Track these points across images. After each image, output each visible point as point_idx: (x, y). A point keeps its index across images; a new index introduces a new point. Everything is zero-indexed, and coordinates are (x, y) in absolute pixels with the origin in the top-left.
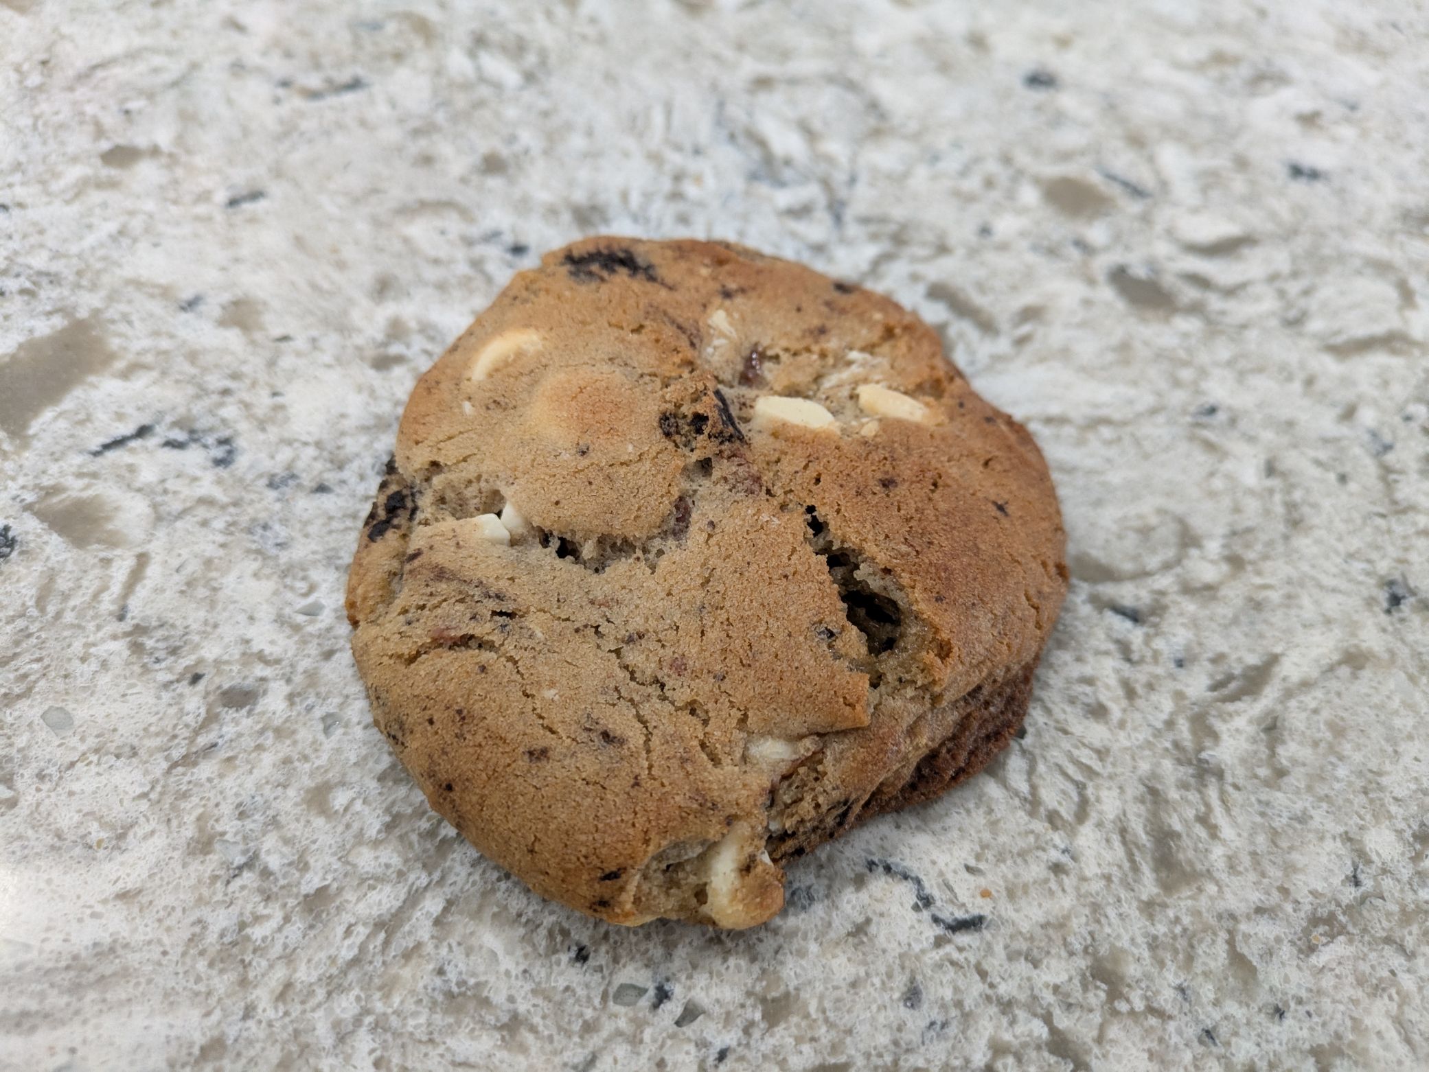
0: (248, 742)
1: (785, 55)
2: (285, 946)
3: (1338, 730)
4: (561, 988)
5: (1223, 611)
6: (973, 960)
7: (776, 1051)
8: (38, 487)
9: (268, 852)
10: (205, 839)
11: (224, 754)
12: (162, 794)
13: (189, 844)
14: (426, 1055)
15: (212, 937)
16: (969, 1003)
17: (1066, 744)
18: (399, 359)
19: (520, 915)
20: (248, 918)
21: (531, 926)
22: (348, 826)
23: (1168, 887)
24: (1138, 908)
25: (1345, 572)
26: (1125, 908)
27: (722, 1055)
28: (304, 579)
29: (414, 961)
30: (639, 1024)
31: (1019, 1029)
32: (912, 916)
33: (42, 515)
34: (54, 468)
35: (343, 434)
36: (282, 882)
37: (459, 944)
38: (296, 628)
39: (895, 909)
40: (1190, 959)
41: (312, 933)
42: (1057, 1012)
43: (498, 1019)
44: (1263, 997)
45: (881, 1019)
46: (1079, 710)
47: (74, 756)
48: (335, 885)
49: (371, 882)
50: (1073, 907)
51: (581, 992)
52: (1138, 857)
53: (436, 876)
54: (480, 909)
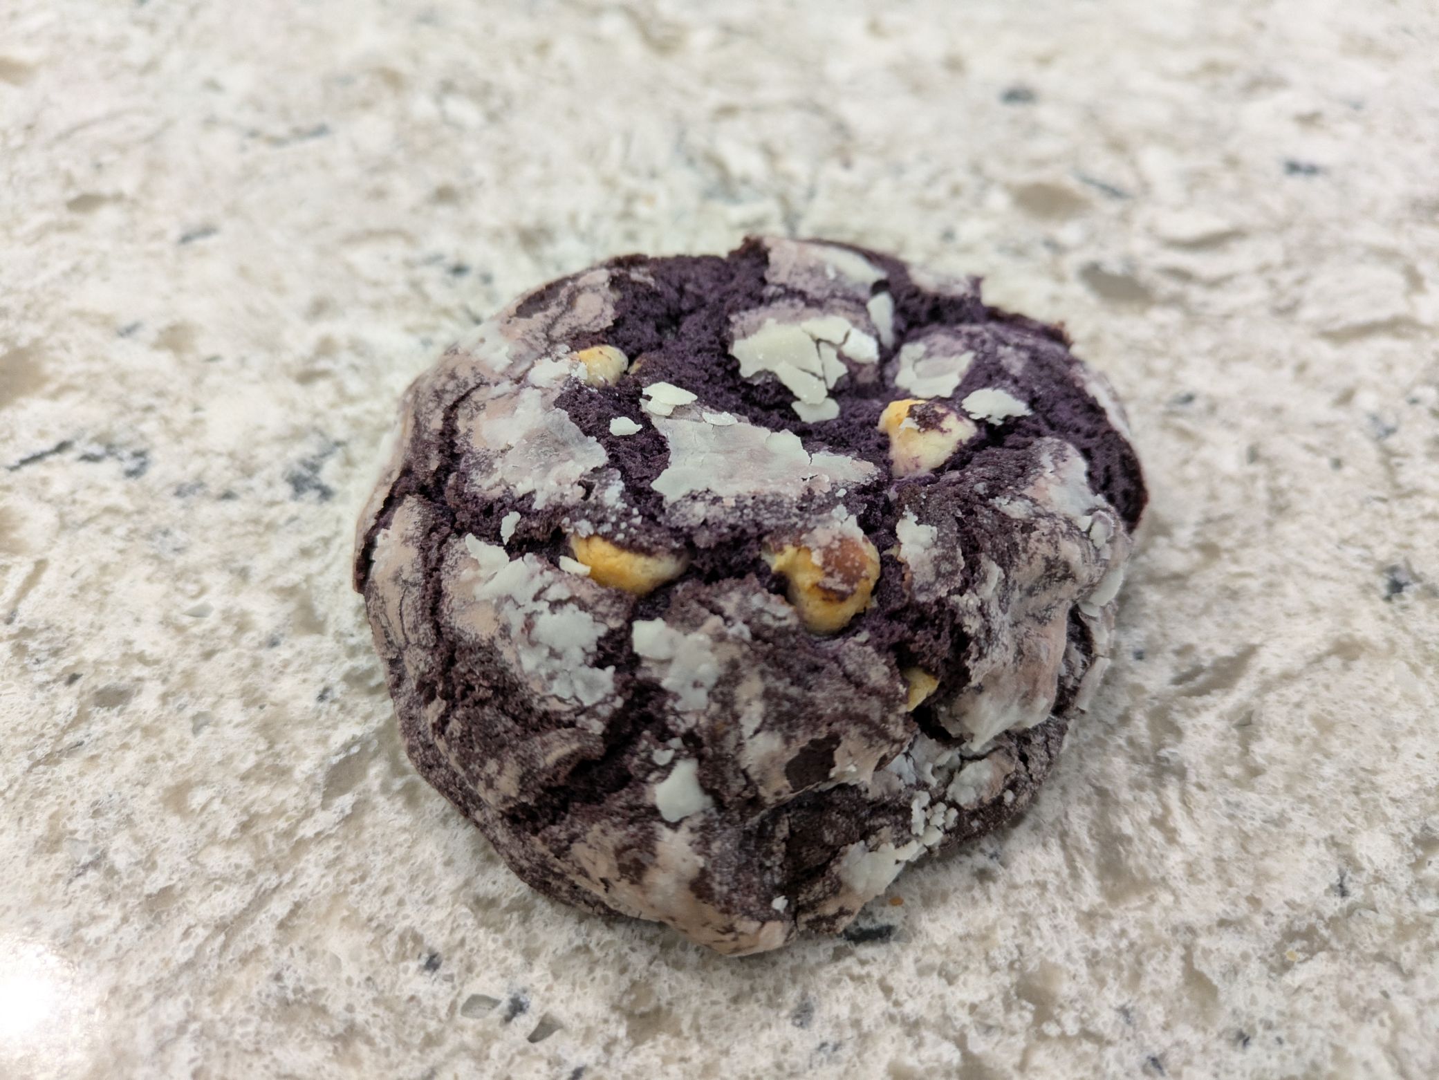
0: (116, 741)
1: (751, 84)
2: (119, 947)
3: (1325, 725)
4: (405, 998)
5: (1192, 601)
6: (876, 974)
7: (639, 1072)
9: (117, 851)
10: (54, 838)
11: (87, 752)
12: (19, 792)
13: (37, 843)
14: (250, 1066)
16: (867, 1024)
18: (324, 374)
19: (370, 920)
20: (84, 918)
21: (381, 932)
22: (203, 826)
23: (1114, 897)
24: (1077, 920)
25: (1337, 558)
26: (1061, 919)
27: (576, 1075)
28: (196, 582)
29: (251, 966)
30: (487, 1038)
31: (925, 1053)
36: (126, 881)
37: (302, 948)
38: (180, 629)
40: (1137, 977)
41: (148, 935)
42: (972, 1034)
43: (332, 1030)
44: (1224, 1020)
45: (764, 1038)
48: (180, 885)
49: (218, 883)
50: (999, 918)
51: (427, 1002)
52: (1079, 863)
53: (287, 878)
54: (329, 912)
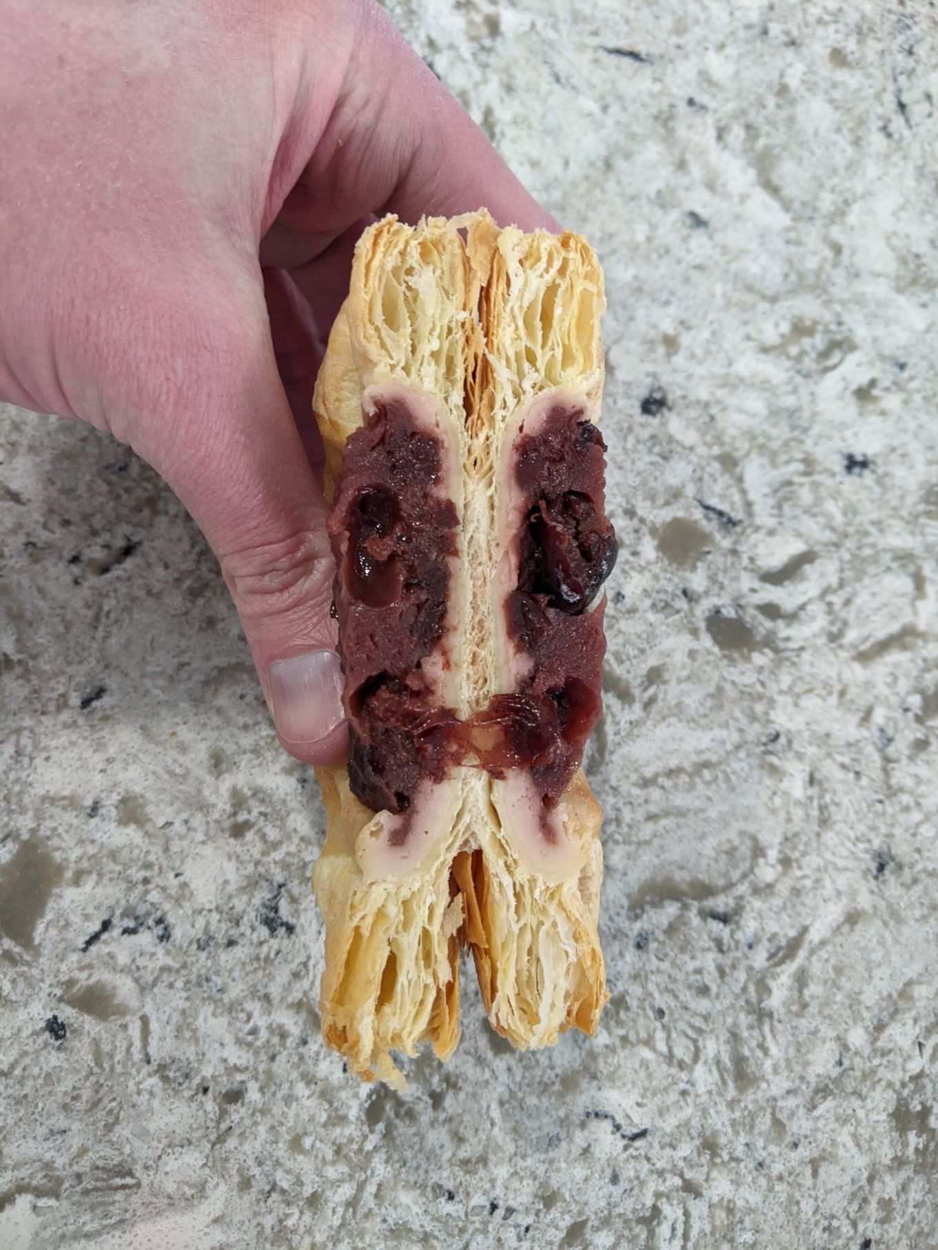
0: (248, 1122)
2: (305, 1226)
3: (839, 970)
4: (444, 1215)
5: (777, 902)
6: (643, 1154)
7: (552, 1221)
8: (60, 984)
9: (280, 1180)
10: (245, 1181)
11: (238, 1131)
12: (214, 1161)
13: (238, 1186)
15: (268, 1231)
16: (642, 1176)
17: (687, 1017)
18: (247, 825)
19: (416, 1183)
20: (282, 1217)
21: (423, 1187)
22: (316, 1157)
23: (741, 1090)
24: (726, 1106)
27: (527, 1229)
28: (243, 1010)
29: (370, 1219)
30: (485, 1223)
31: (668, 1184)
32: (611, 1137)
33: (72, 1003)
34: (64, 967)
35: (230, 897)
36: (293, 1194)
37: (389, 1204)
38: (250, 1045)
39: (602, 1136)
40: (752, 1127)
41: (316, 1217)
42: (686, 1171)
43: (418, 1237)
44: (788, 1139)
45: (601, 1194)
46: (693, 992)
47: (159, 1152)
48: (320, 1189)
49: (337, 1183)
50: (692, 1113)
51: (454, 1214)
52: (726, 1077)
53: (369, 1173)
54: (395, 1184)
